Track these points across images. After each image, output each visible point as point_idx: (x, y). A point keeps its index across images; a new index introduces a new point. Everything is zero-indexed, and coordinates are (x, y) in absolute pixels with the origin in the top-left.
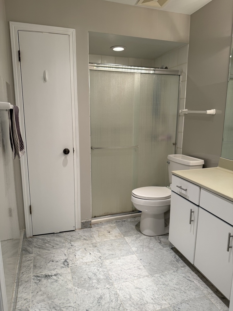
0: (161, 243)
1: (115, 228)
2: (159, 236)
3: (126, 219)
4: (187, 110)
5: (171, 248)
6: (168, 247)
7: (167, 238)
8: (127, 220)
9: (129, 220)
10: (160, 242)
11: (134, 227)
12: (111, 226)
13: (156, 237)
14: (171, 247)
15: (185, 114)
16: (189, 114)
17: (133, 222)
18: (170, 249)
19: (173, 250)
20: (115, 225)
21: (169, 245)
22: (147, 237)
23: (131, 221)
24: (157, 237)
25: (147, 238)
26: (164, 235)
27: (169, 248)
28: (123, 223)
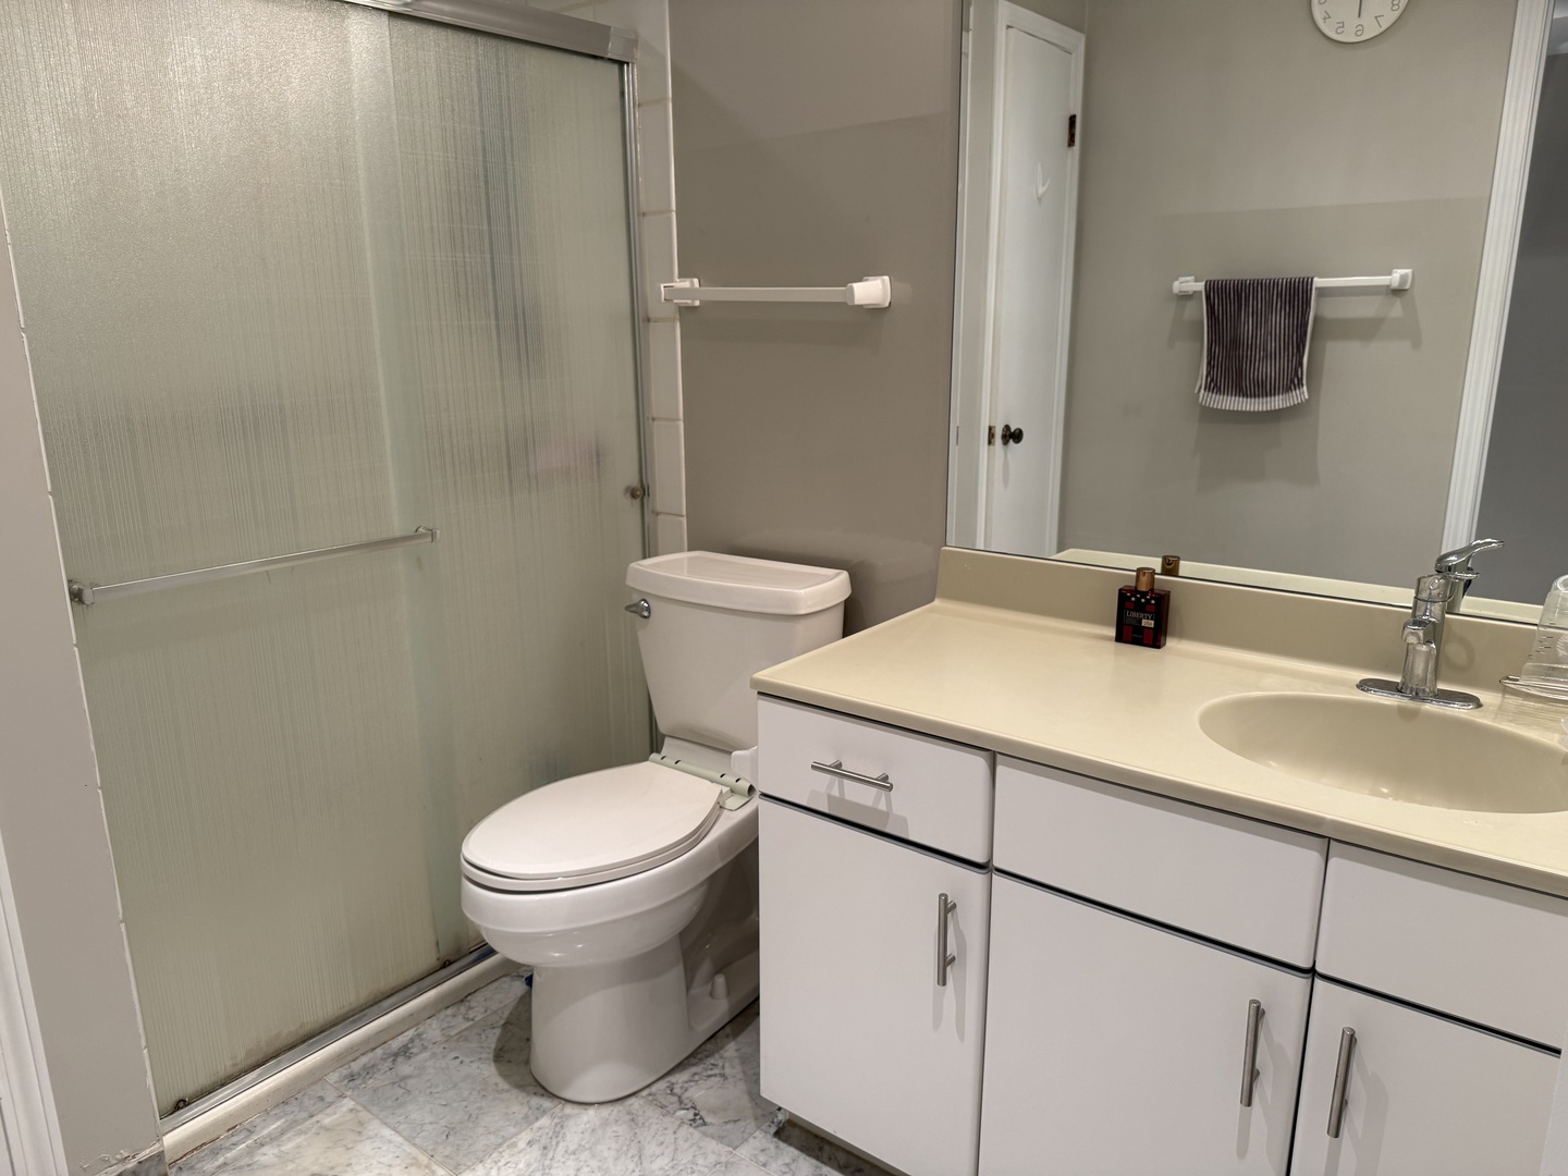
0: (705, 1124)
1: (359, 1129)
2: (672, 1079)
3: (411, 1033)
4: (696, 281)
5: (777, 1134)
6: (757, 1134)
7: (716, 1071)
8: (419, 1035)
9: (433, 1030)
10: (697, 1120)
11: (490, 1071)
12: (327, 1121)
13: (654, 1089)
14: (773, 1129)
15: (686, 312)
16: (709, 305)
17: (466, 1039)
18: (772, 1146)
19: (787, 1140)
20: (348, 1104)
21: (756, 1119)
22: (605, 1111)
23: (449, 1039)
24: (662, 1085)
25: (605, 1123)
26: (693, 1055)
27: (761, 1139)
28: (405, 1068)
